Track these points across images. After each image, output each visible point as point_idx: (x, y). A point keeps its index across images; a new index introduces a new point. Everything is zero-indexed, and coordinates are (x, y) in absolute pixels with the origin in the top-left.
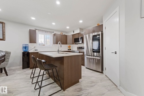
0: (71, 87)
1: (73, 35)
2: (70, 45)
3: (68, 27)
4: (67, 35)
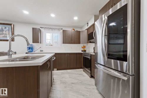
1: (87, 29)
4: (80, 31)
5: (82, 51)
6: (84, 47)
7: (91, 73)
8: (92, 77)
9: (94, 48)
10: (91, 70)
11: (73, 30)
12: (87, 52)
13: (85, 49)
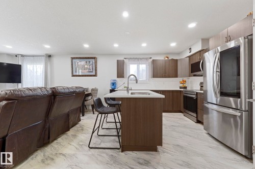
0: (136, 152)
1: (189, 57)
2: (185, 79)
3: (173, 45)
4: (177, 60)
5: (181, 88)
6: (184, 82)
7: (197, 117)
8: (199, 122)
9: (201, 83)
10: (197, 114)
11: (167, 59)
12: (189, 89)
13: (186, 85)
